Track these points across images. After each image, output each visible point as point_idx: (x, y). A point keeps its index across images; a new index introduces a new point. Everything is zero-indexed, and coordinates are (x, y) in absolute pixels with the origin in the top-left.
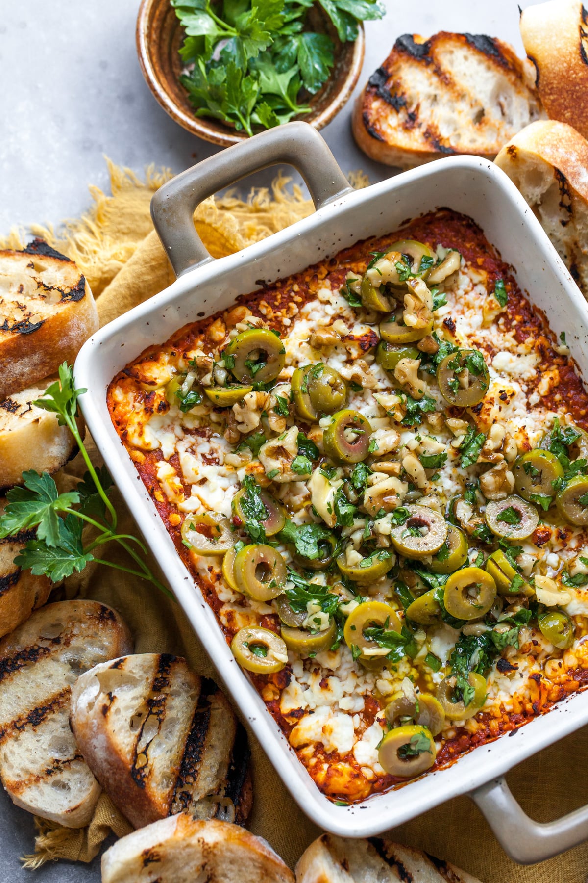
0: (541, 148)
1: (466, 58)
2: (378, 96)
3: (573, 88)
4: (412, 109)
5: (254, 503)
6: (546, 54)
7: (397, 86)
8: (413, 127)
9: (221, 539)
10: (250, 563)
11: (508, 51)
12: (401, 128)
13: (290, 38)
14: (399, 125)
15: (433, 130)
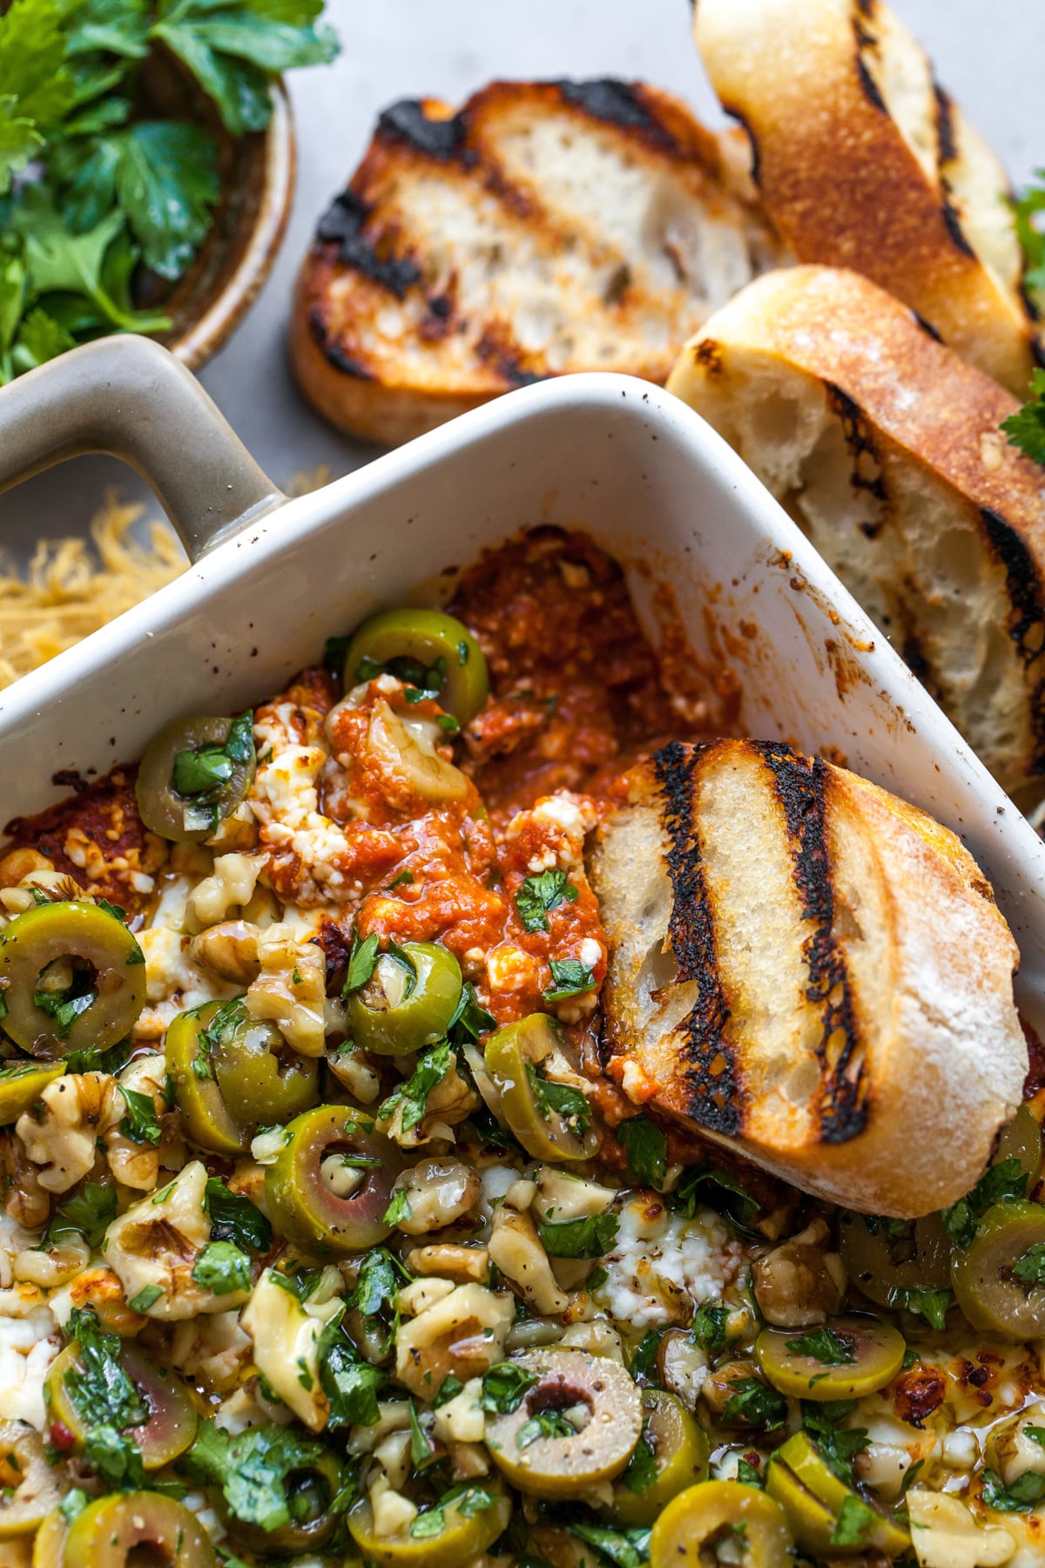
0: (783, 337)
1: (566, 143)
2: (344, 264)
3: (852, 175)
4: (439, 287)
5: (105, 1384)
6: (770, 96)
7: (393, 233)
8: (444, 334)
9: (24, 1490)
10: (107, 1548)
11: (675, 112)
12: (412, 341)
13: (95, 142)
14: (408, 332)
15: (498, 336)
